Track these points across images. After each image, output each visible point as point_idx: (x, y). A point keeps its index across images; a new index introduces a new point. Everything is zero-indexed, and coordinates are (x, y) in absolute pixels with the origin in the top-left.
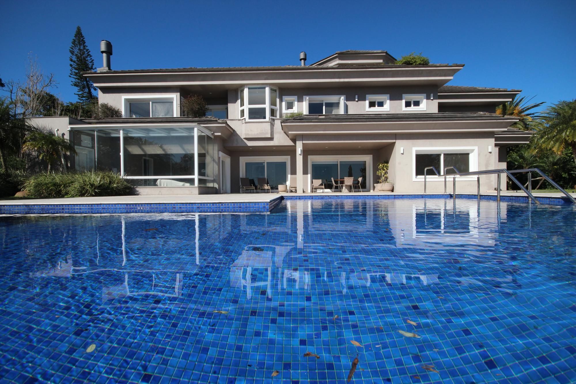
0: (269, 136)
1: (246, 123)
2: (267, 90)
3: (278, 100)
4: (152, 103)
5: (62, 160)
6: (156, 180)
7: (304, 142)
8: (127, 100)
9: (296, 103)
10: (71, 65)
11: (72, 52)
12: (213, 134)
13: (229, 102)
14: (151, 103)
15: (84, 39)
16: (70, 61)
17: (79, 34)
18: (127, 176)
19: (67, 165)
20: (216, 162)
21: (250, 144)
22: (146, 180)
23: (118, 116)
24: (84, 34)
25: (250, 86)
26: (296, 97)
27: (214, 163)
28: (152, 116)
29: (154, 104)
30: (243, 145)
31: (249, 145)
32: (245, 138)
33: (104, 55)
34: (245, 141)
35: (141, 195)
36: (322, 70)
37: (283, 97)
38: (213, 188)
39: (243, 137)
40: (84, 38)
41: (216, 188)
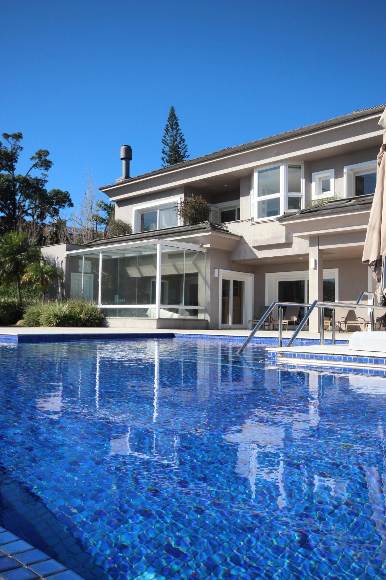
0: (283, 241)
1: (254, 224)
2: (282, 168)
3: (303, 181)
4: (160, 210)
5: (59, 288)
6: (146, 310)
7: (321, 247)
8: (137, 211)
9: (332, 181)
10: (163, 159)
11: (164, 142)
12: (202, 246)
13: (241, 195)
14: (158, 211)
15: (177, 122)
16: (162, 153)
17: (173, 116)
18: (103, 305)
19: (63, 293)
20: (208, 285)
21: (261, 254)
22: (120, 310)
23: (129, 232)
24: (177, 115)
25: (261, 169)
26: (333, 170)
27: (206, 286)
28: (159, 227)
29: (162, 212)
30: (252, 257)
31: (259, 257)
32: (254, 247)
33: (124, 162)
34: (255, 250)
35: (110, 327)
36: (357, 121)
37: (313, 174)
38: (204, 320)
39: (251, 245)
40: (177, 120)
41: (207, 321)
